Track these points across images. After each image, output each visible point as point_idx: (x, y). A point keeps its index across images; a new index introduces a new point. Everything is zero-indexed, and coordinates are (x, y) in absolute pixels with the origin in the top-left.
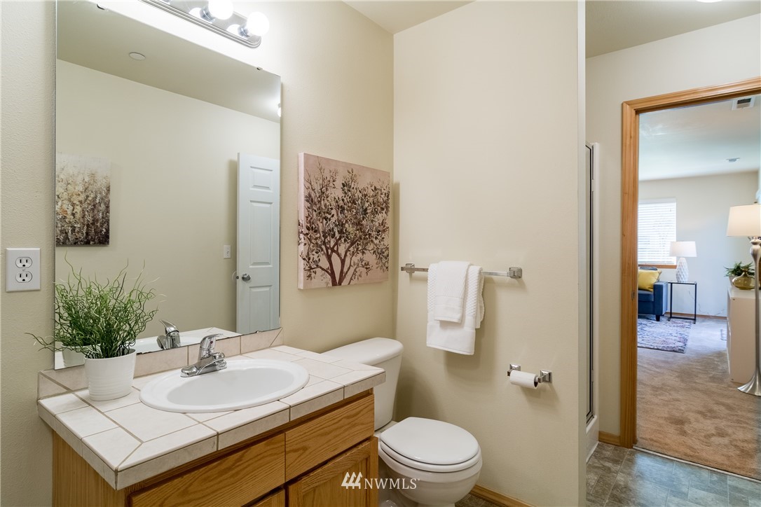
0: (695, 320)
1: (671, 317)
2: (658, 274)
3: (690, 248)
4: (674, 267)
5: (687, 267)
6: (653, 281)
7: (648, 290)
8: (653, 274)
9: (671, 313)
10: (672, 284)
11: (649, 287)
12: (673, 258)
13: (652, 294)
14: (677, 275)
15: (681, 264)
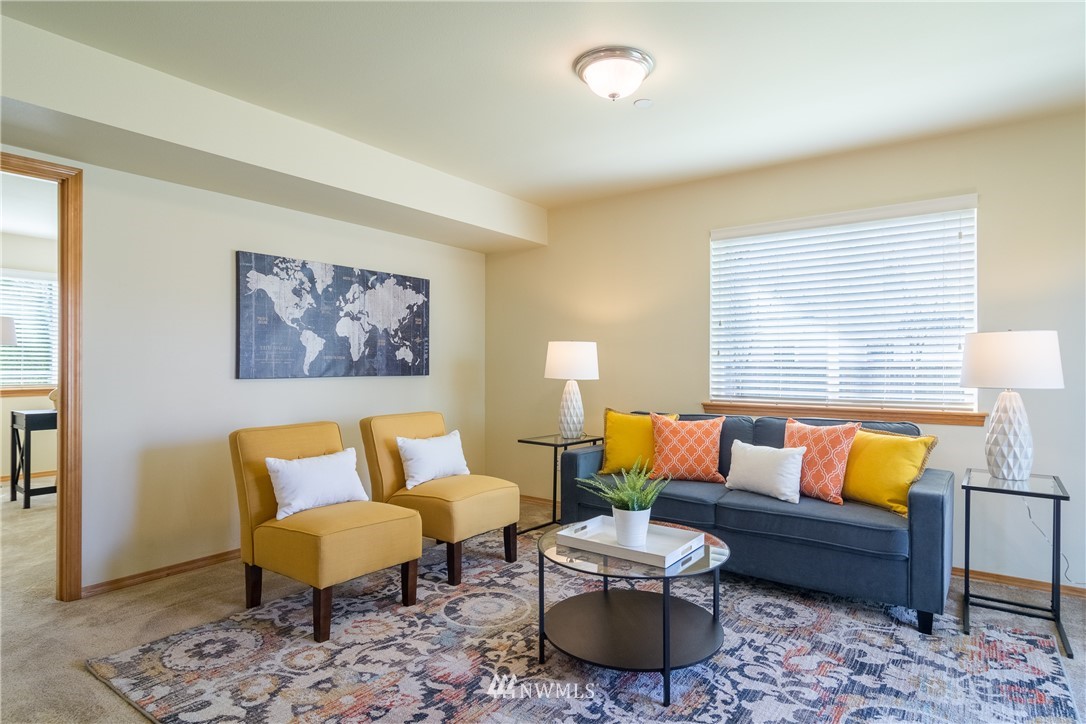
0: (1057, 617)
1: (968, 600)
2: (922, 450)
4: (978, 420)
6: (907, 472)
7: (887, 509)
8: (905, 449)
10: (969, 490)
11: (892, 496)
12: (967, 390)
13: (904, 528)
14: (990, 453)
15: (1005, 411)
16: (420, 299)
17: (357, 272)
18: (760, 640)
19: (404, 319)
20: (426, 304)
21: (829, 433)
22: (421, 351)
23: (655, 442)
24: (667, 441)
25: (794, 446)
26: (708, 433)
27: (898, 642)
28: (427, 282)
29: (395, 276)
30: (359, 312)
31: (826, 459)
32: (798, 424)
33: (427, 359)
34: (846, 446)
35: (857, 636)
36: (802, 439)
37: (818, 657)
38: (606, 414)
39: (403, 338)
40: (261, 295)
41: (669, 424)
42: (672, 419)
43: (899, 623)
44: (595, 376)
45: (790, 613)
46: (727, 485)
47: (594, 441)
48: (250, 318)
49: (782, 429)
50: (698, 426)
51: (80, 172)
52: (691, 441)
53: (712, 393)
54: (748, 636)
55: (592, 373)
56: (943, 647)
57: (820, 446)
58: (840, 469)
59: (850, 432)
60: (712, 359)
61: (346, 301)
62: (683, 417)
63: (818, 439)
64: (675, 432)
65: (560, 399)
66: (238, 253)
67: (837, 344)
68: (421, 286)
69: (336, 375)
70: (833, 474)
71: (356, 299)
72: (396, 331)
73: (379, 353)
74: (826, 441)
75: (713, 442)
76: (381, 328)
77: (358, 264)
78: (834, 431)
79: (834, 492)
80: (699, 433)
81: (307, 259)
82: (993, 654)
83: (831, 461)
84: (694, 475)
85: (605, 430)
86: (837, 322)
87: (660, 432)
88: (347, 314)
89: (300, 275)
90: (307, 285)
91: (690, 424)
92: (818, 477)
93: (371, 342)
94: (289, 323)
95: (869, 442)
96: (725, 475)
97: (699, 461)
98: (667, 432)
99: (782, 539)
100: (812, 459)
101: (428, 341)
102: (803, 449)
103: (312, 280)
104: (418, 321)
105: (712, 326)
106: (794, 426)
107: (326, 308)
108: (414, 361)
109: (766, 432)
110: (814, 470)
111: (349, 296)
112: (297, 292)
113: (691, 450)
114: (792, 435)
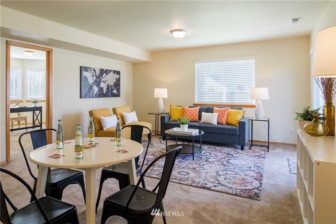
0: (268, 147)
1: (252, 145)
2: (242, 113)
3: (264, 93)
4: (254, 107)
5: (262, 107)
6: (239, 118)
7: (235, 125)
8: (239, 112)
9: (252, 141)
10: (252, 120)
11: (236, 123)
12: (253, 100)
13: (238, 129)
14: (256, 113)
15: (258, 104)
16: (118, 76)
17: (105, 70)
18: (209, 152)
19: (115, 82)
20: (120, 78)
21: (223, 109)
22: (118, 90)
23: (183, 113)
24: (186, 112)
25: (216, 113)
26: (196, 110)
27: (236, 151)
28: (120, 72)
29: (113, 71)
30: (105, 81)
31: (223, 115)
32: (217, 108)
33: (120, 93)
34: (227, 112)
35: (229, 151)
36: (218, 111)
37: (221, 153)
38: (170, 107)
39: (114, 87)
40: (86, 77)
41: (186, 109)
42: (187, 107)
43: (237, 149)
44: (166, 97)
45: (215, 148)
46: (201, 122)
47: (167, 114)
48: (83, 83)
49: (213, 109)
50: (194, 109)
51: (52, 49)
52: (192, 113)
53: (196, 101)
54: (207, 151)
55: (166, 96)
56: (245, 151)
57: (221, 112)
58: (226, 117)
59: (228, 109)
60: (196, 93)
61: (103, 78)
62: (189, 107)
63: (221, 111)
64: (188, 110)
65: (158, 103)
66: (81, 67)
67: (225, 89)
68: (118, 73)
69: (100, 97)
70: (224, 118)
71: (105, 77)
72: (113, 85)
73: (109, 91)
74: (223, 112)
75: (197, 113)
76: (110, 84)
77: (105, 68)
78: (224, 109)
79: (224, 122)
80: (194, 111)
81: (95, 67)
82: (254, 152)
83: (224, 116)
84: (193, 120)
85: (170, 110)
86: (225, 84)
87: (185, 110)
88: (103, 81)
89: (93, 72)
90: (95, 74)
91: (192, 109)
92: (221, 119)
93: (108, 89)
94: (91, 84)
95: (232, 111)
96: (200, 120)
97: (194, 117)
98: (186, 110)
99: (214, 133)
100: (220, 115)
101: (120, 88)
102: (218, 113)
103: (96, 73)
104: (118, 82)
105: (196, 84)
106: (216, 108)
107: (99, 80)
108: (117, 93)
109: (209, 110)
110: (220, 118)
111: (103, 76)
112: (92, 76)
113: (192, 115)
114: (215, 110)
